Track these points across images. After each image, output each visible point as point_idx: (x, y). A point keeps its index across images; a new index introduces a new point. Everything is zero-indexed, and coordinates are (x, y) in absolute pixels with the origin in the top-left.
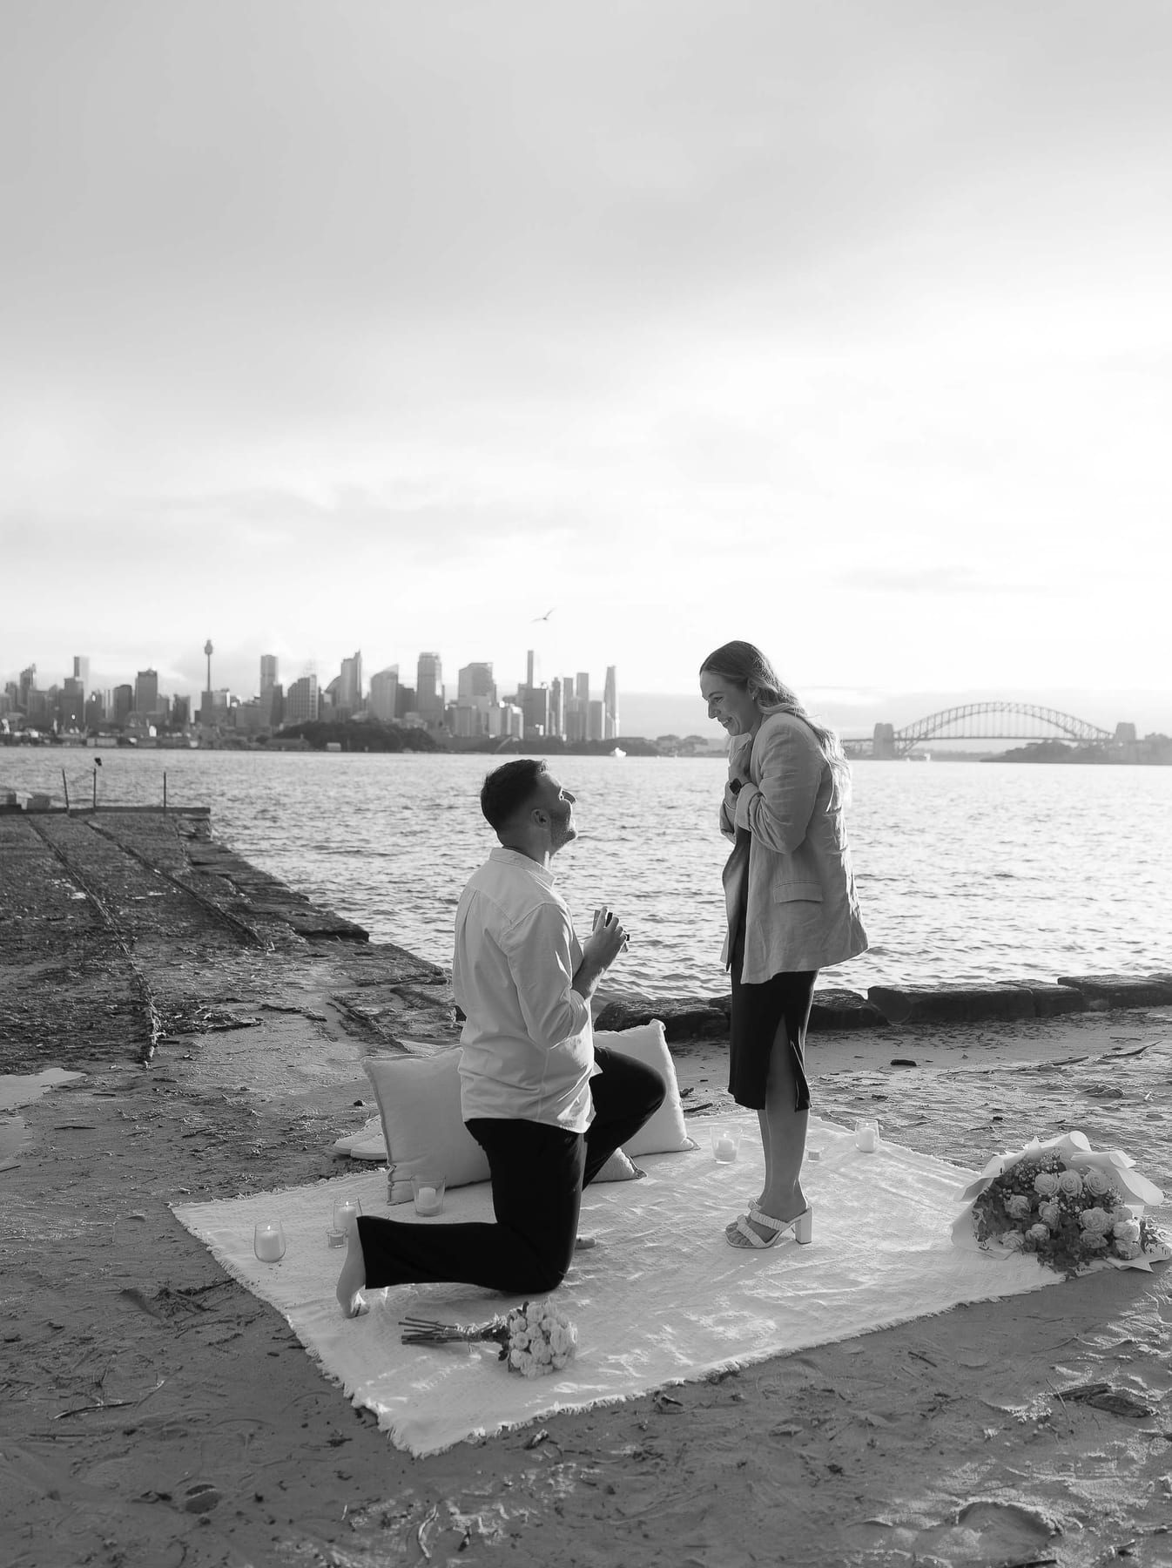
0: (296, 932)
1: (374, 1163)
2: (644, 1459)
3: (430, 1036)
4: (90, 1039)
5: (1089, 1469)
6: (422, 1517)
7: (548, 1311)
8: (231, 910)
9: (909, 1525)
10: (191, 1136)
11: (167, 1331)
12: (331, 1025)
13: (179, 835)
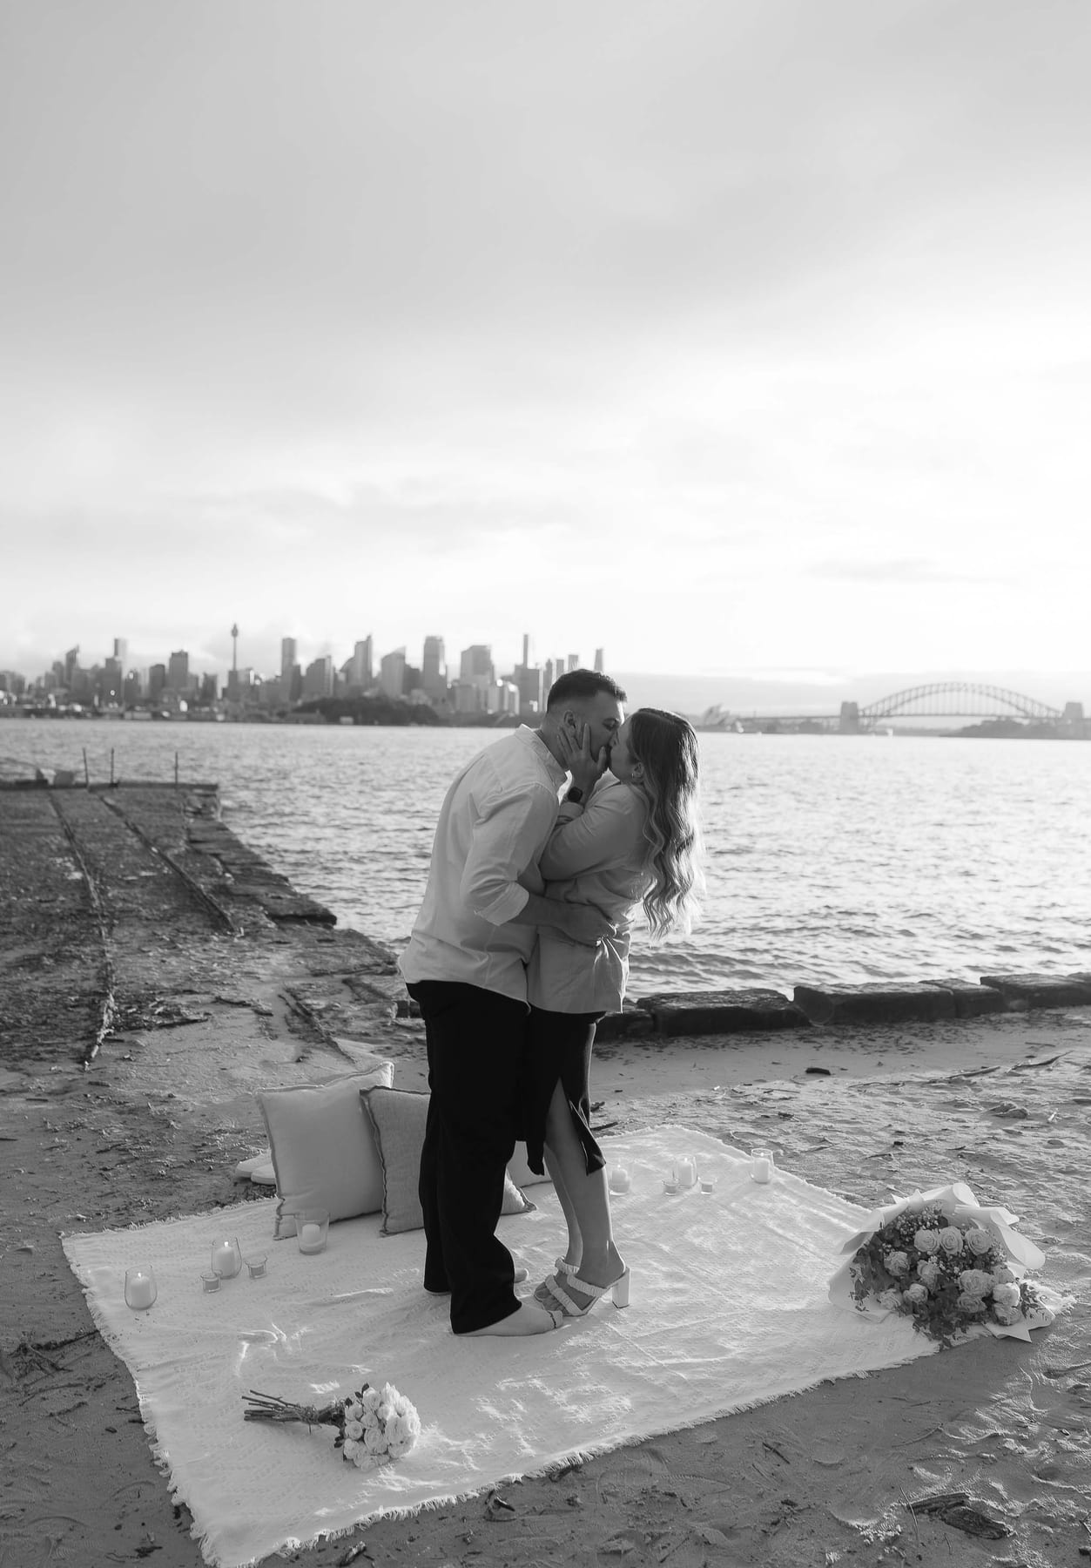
0: (267, 916)
1: (269, 1189)
3: (366, 1034)
4: (40, 1036)
7: (386, 1396)
8: (213, 892)
10: (107, 1151)
11: (14, 1395)
12: (276, 1021)
13: (185, 811)
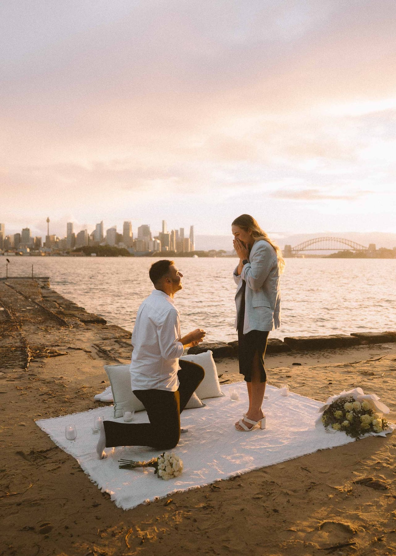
0: (80, 321)
1: (108, 403)
2: (207, 509)
4: (5, 360)
5: (366, 509)
6: (127, 532)
7: (172, 456)
8: (57, 313)
9: (302, 531)
10: (43, 395)
11: (33, 466)
12: (93, 354)
13: (38, 287)
